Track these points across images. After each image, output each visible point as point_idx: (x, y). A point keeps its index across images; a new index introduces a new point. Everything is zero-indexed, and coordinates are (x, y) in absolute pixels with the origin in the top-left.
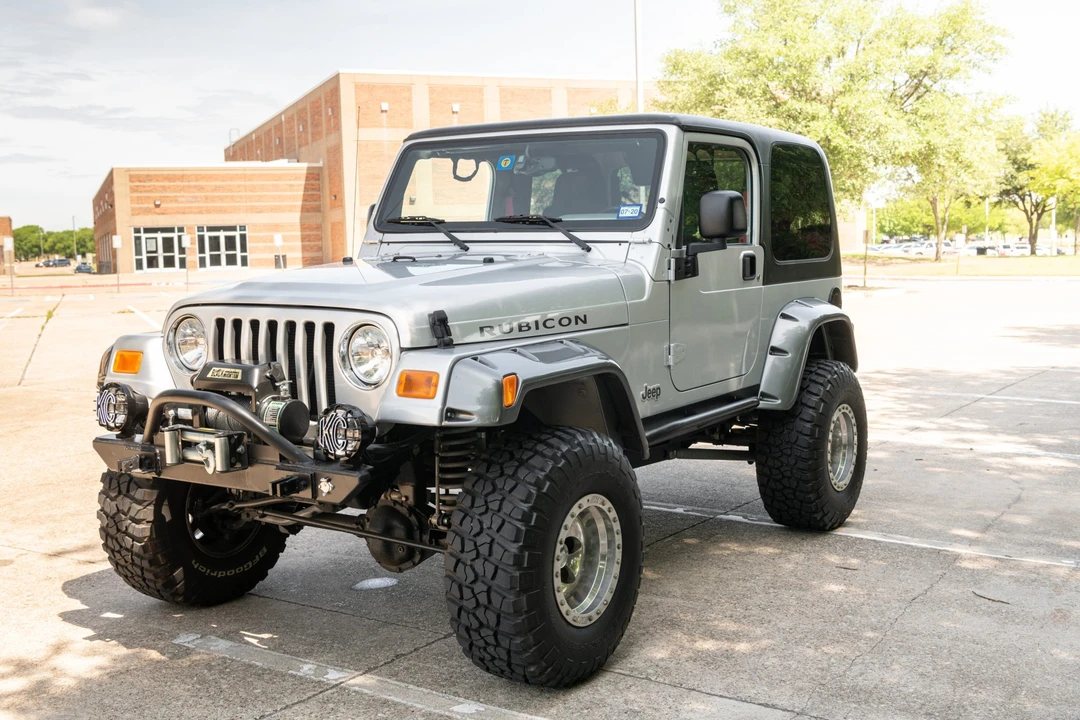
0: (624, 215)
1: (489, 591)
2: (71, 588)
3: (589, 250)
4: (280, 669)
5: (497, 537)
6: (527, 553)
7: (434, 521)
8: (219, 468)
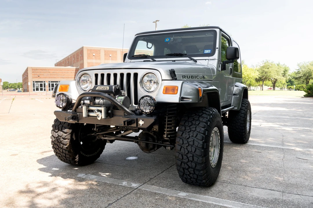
0: (206, 52)
1: (193, 157)
2: (40, 161)
3: (196, 62)
4: (115, 183)
5: (195, 139)
6: (205, 144)
7: (165, 136)
8: (103, 117)
